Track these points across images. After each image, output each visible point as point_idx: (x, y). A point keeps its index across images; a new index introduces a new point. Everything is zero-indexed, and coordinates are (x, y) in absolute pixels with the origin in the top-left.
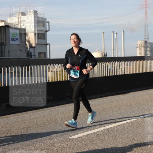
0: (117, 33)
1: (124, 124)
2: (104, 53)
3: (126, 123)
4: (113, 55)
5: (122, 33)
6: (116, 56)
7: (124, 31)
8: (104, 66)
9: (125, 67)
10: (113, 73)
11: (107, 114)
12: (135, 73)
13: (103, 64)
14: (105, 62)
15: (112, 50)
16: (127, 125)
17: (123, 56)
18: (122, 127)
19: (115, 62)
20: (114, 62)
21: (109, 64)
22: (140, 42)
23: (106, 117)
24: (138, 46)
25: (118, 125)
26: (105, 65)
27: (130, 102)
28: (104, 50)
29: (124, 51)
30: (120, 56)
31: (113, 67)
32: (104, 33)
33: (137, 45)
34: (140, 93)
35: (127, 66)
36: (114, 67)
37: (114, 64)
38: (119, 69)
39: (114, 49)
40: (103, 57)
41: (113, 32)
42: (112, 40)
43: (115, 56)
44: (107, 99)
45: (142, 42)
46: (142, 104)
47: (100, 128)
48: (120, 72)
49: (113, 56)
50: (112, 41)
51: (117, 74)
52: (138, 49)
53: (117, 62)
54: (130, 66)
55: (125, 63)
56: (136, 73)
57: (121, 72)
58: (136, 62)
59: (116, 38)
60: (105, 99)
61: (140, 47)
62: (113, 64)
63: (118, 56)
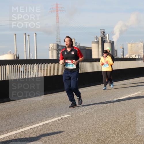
0: (29, 36)
1: (36, 127)
2: (17, 56)
3: (39, 127)
4: (25, 57)
5: (34, 35)
6: (29, 59)
7: (36, 33)
8: (16, 68)
9: (37, 70)
10: (25, 76)
11: (20, 117)
12: (47, 75)
13: (15, 66)
14: (18, 65)
15: (24, 52)
16: (39, 128)
17: (36, 59)
18: (35, 130)
19: (28, 64)
20: (26, 64)
21: (21, 66)
22: (52, 45)
23: (18, 120)
24: (50, 49)
25: (31, 129)
26: (18, 67)
27: (43, 105)
28: (16, 52)
29: (36, 53)
30: (32, 59)
31: (25, 69)
32: (16, 34)
33: (50, 47)
34: (53, 96)
35: (39, 69)
36: (27, 70)
37: (27, 67)
38: (32, 72)
39: (26, 52)
40: (15, 59)
41: (25, 34)
42: (25, 42)
43: (27, 59)
44: (19, 102)
45: (54, 45)
46: (55, 107)
47: (11, 132)
48: (32, 74)
49: (25, 59)
50: (25, 44)
51: (30, 77)
52: (50, 52)
53: (30, 64)
54: (42, 69)
55: (37, 66)
56: (49, 75)
57: (34, 75)
58: (48, 64)
59: (28, 40)
60: (17, 103)
61: (52, 50)
62: (25, 66)
63: (31, 59)
